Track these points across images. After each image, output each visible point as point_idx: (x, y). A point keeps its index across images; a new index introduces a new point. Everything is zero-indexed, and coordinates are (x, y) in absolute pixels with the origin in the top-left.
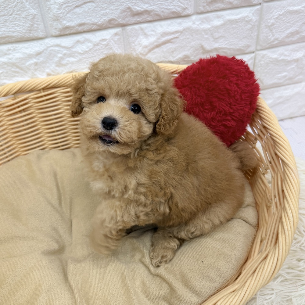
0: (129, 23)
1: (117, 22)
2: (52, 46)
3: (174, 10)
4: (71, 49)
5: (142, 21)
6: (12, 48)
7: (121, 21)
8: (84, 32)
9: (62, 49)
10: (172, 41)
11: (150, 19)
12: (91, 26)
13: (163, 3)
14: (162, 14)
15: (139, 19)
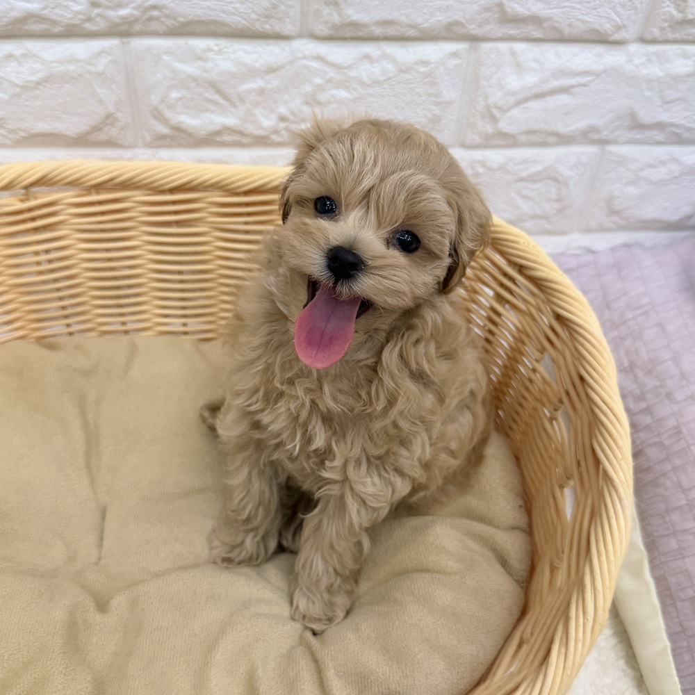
0: (489, 36)
1: (463, 31)
2: (305, 58)
3: (597, 26)
4: (346, 71)
5: (518, 37)
6: (216, 48)
7: (473, 29)
8: (387, 39)
9: (326, 68)
10: (573, 90)
11: (537, 34)
12: (405, 29)
13: (578, 6)
14: (567, 31)
15: (512, 32)
